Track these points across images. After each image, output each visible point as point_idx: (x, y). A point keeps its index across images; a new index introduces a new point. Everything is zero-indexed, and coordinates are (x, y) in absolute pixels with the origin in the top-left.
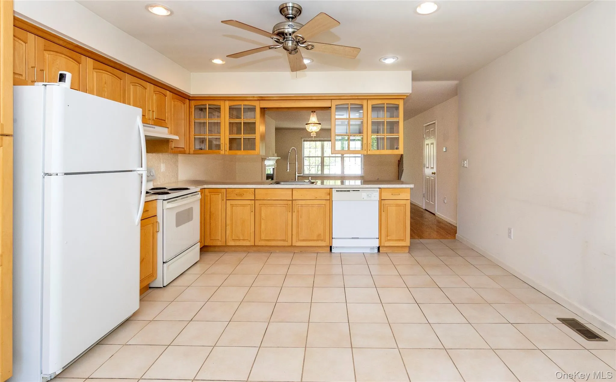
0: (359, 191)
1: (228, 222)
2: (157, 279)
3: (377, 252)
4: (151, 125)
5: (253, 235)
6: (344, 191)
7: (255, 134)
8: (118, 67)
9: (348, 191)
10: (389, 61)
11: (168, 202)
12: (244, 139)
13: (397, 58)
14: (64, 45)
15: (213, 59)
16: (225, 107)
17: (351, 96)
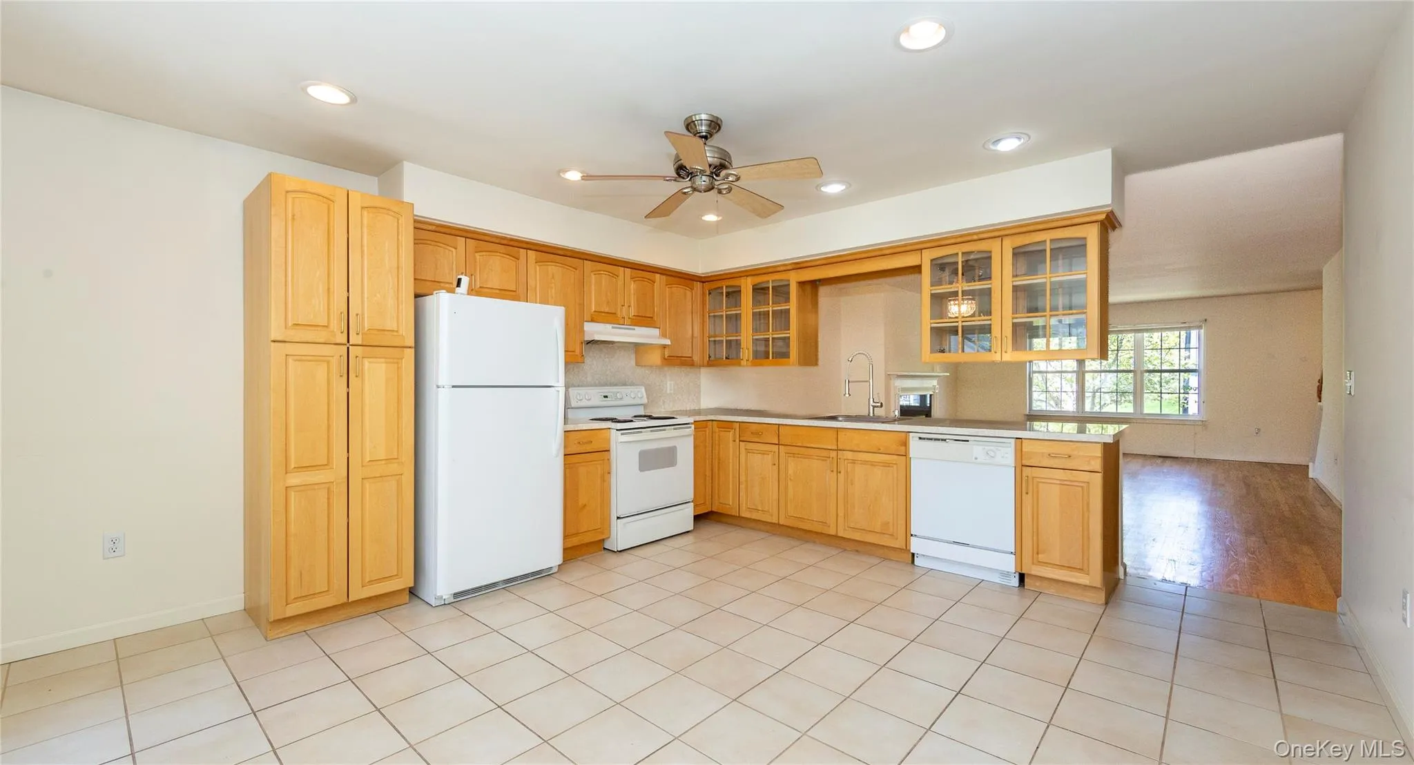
0: (968, 441)
1: (743, 478)
2: (610, 539)
3: (1017, 585)
4: (627, 325)
5: (775, 503)
6: (928, 439)
7: (789, 330)
8: (569, 254)
9: (942, 440)
10: (1009, 145)
11: (622, 434)
12: (773, 338)
13: (1027, 135)
14: (497, 241)
15: (703, 216)
16: (747, 286)
17: (961, 236)
